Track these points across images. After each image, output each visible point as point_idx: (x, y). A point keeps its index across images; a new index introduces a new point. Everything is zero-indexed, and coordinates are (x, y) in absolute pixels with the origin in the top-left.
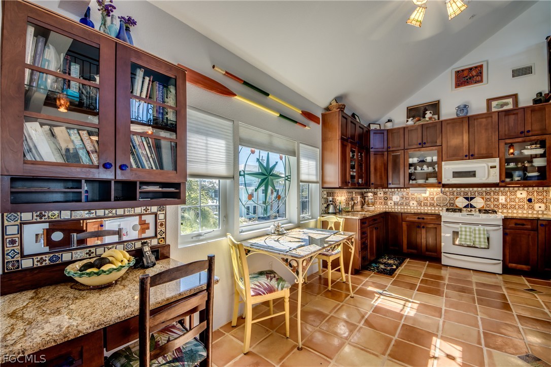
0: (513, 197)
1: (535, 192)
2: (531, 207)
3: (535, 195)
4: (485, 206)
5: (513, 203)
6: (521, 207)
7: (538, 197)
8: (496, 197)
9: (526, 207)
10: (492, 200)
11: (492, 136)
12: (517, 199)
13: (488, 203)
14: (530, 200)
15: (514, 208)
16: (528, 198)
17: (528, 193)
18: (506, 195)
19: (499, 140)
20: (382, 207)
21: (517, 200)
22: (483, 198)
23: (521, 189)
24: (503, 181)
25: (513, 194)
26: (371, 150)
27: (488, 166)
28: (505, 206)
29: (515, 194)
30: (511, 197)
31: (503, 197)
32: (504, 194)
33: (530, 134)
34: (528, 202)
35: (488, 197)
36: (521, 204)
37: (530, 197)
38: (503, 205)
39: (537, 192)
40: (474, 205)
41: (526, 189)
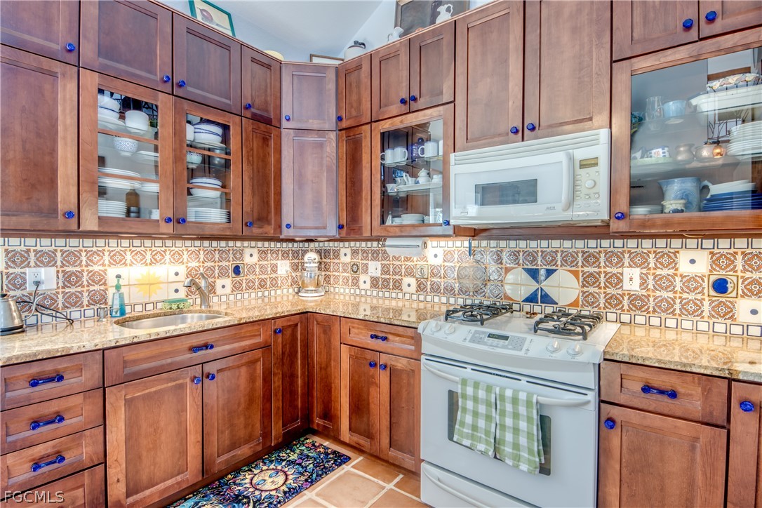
0: (665, 272)
1: (739, 257)
2: (723, 310)
3: (739, 267)
4: (581, 298)
5: (665, 294)
6: (691, 307)
7: (748, 275)
8: (615, 270)
9: (706, 307)
10: (602, 279)
11: (590, 52)
12: (678, 279)
13: (591, 289)
14: (720, 286)
15: (669, 309)
16: (713, 278)
17: (715, 260)
18: (644, 264)
19: (612, 62)
20: (347, 291)
21: (678, 283)
22: (576, 274)
23: (692, 243)
24: (621, 217)
25: (665, 260)
26: (285, 124)
27: (571, 159)
28: (639, 303)
29: (673, 264)
30: (658, 272)
31: (636, 272)
32: (638, 260)
33: (718, 26)
34: (712, 293)
35: (591, 269)
36: (691, 296)
37: (721, 274)
38: (634, 298)
39: (744, 254)
40: (553, 294)
41: (708, 243)
